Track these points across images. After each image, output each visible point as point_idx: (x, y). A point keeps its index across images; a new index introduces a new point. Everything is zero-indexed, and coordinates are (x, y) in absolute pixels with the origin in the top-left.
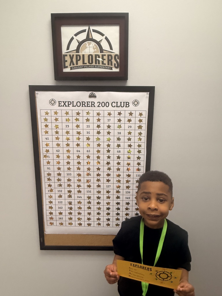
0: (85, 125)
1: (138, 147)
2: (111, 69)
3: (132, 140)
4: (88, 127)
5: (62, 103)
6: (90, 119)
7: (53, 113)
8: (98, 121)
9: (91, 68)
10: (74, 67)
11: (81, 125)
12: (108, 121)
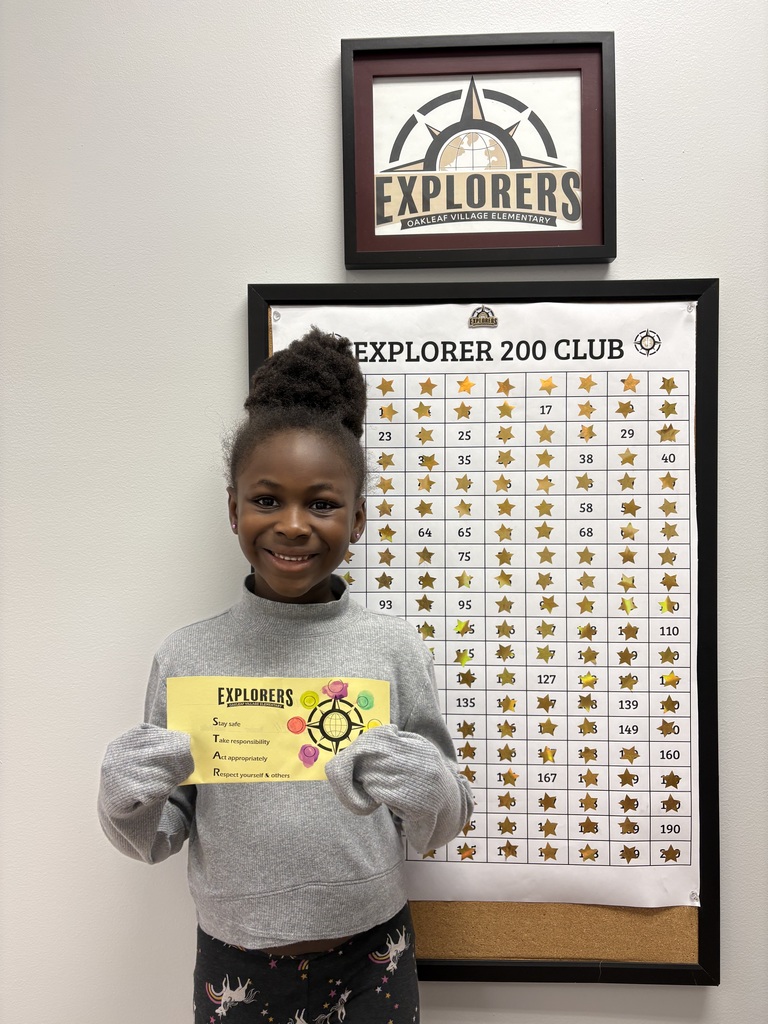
0: (453, 431)
1: (662, 515)
2: (552, 221)
3: (640, 485)
4: (465, 437)
5: (370, 347)
6: (470, 408)
8: (502, 415)
9: (477, 220)
10: (414, 219)
11: (437, 431)
12: (543, 413)
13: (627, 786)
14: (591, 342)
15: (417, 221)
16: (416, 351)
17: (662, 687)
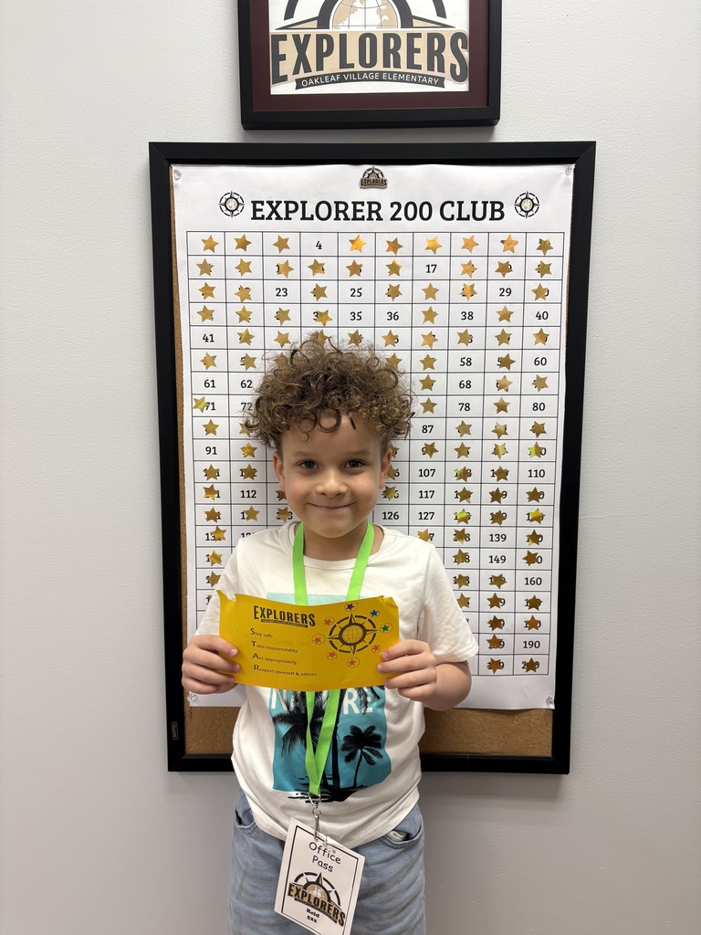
0: (346, 287)
1: (534, 368)
2: (441, 83)
3: (515, 341)
4: (356, 294)
5: (266, 205)
6: (361, 265)
7: (232, 245)
8: (390, 273)
9: (369, 80)
10: (308, 79)
11: (331, 288)
12: (429, 272)
13: (495, 608)
14: (474, 203)
15: (311, 82)
16: (310, 210)
17: (529, 523)
